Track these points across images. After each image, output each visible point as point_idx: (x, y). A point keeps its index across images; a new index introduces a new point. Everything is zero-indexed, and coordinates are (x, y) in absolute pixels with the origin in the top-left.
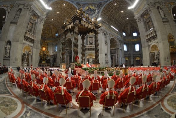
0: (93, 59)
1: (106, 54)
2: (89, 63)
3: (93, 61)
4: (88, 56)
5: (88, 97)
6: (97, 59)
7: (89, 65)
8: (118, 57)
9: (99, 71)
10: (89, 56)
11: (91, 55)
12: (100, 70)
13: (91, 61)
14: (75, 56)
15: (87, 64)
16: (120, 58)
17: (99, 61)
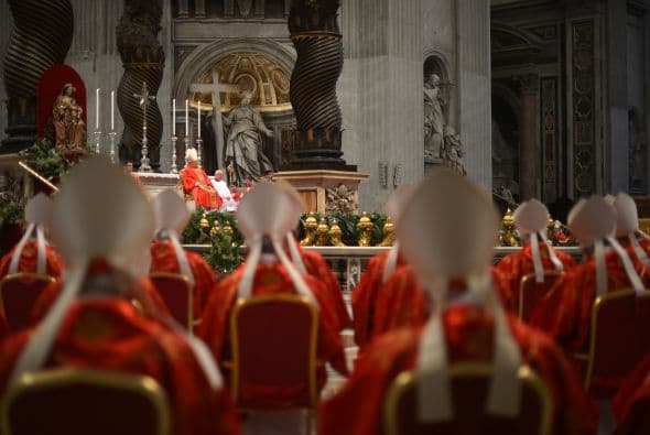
0: (266, 117)
1: (432, 66)
2: (210, 166)
3: (266, 145)
4: (202, 88)
5: (150, 384)
6: (321, 113)
7: (221, 188)
8: (586, 107)
9: (341, 247)
10: (216, 88)
11: (243, 77)
12: (350, 238)
13: (243, 147)
14: (36, 61)
15: (190, 177)
16: (619, 122)
17: (337, 133)
